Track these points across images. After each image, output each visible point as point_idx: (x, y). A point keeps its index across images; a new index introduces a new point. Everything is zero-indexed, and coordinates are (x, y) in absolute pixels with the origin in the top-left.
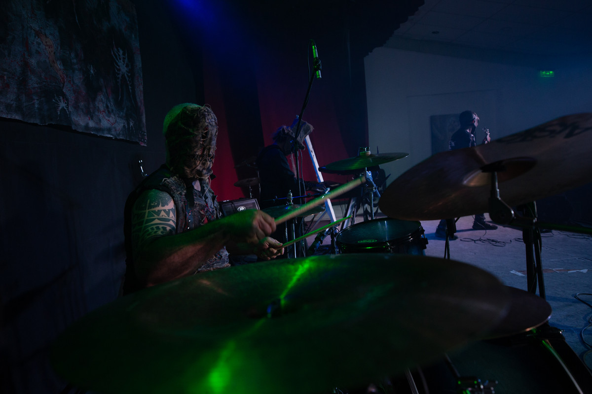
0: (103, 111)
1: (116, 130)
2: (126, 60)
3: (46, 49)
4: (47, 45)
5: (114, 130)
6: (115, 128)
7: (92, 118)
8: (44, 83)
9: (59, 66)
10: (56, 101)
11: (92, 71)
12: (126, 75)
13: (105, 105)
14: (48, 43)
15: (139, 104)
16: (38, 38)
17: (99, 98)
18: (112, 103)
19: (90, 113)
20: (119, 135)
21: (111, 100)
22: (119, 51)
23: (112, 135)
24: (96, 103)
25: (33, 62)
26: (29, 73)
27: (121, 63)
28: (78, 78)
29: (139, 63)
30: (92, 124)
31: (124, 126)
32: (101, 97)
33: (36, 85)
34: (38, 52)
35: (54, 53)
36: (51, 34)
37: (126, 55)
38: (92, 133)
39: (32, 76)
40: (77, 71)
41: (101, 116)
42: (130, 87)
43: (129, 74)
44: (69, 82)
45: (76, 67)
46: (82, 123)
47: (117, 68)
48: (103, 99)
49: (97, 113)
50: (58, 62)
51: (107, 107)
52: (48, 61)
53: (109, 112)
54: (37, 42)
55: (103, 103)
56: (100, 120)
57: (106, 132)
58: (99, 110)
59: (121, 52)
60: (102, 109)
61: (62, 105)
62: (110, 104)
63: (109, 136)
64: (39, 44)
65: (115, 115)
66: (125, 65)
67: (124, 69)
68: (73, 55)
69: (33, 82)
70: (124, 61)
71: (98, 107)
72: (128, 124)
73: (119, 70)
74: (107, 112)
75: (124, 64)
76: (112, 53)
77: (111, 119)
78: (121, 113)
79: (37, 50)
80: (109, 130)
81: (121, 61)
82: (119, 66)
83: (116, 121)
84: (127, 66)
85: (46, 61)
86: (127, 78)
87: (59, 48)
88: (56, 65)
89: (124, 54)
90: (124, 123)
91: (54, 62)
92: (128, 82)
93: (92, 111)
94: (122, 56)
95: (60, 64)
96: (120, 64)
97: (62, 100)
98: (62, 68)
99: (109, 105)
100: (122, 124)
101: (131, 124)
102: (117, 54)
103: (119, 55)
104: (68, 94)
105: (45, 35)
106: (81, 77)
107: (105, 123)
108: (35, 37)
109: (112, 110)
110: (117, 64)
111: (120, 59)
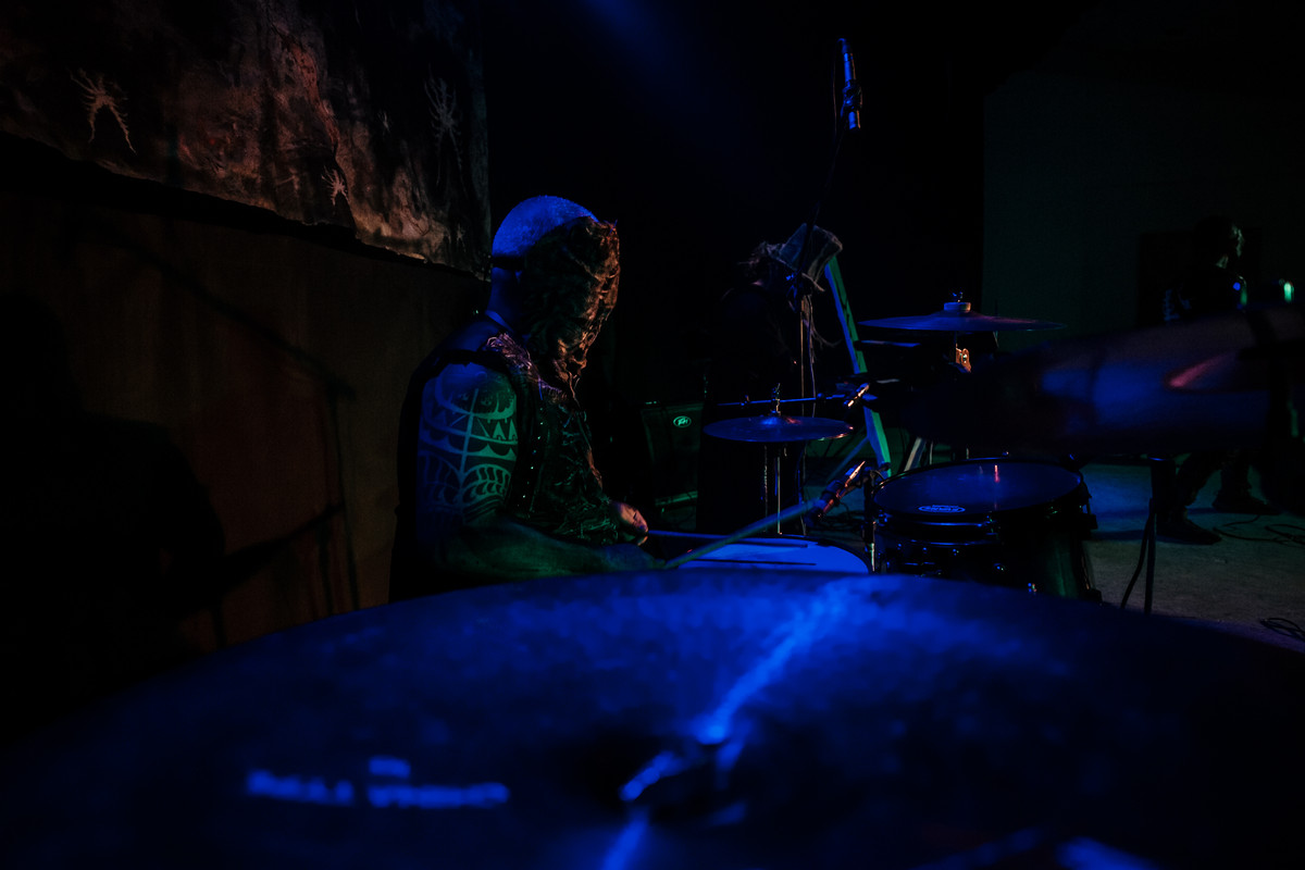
0: (406, 207)
1: (430, 246)
2: (454, 104)
3: (302, 73)
4: (305, 67)
5: (425, 246)
6: (428, 241)
7: (386, 219)
8: (304, 143)
9: (326, 110)
10: (327, 177)
11: (386, 125)
12: (452, 135)
13: (409, 194)
14: (306, 64)
15: (479, 195)
16: (289, 51)
17: (399, 179)
18: (423, 191)
19: (383, 209)
20: (435, 255)
21: (422, 185)
22: (438, 84)
23: (422, 254)
24: (394, 189)
25: (282, 98)
26: (278, 121)
27: (442, 110)
28: (361, 136)
29: (481, 112)
30: (386, 231)
31: (445, 239)
32: (402, 177)
33: (291, 146)
34: (289, 80)
35: (318, 83)
36: (311, 45)
37: (455, 93)
38: (387, 248)
39: (284, 128)
40: (358, 123)
41: (403, 215)
42: (459, 160)
43: (459, 133)
44: (346, 143)
45: (357, 113)
46: (370, 228)
47: (436, 120)
48: (407, 181)
49: (395, 210)
50: (325, 103)
51: (414, 196)
52: (306, 99)
53: (417, 208)
54: (287, 61)
55: (407, 189)
56: (401, 225)
57: (411, 248)
58: (399, 204)
59: (444, 87)
60: (404, 201)
61: (338, 187)
62: (420, 193)
63: (417, 256)
64: (290, 63)
65: (428, 216)
66: (451, 113)
67: (448, 122)
68: (350, 90)
69: (286, 139)
70: (449, 106)
71: (398, 197)
72: (454, 235)
73: (439, 123)
74: (413, 207)
75: (448, 112)
76: (426, 87)
77: (420, 223)
78: (441, 212)
79: (287, 77)
80: (417, 245)
81: (445, 106)
82: (439, 116)
83: (430, 227)
84: (454, 117)
85: (302, 99)
87: (326, 73)
88: (320, 107)
89: (449, 91)
90: (445, 233)
91: (317, 101)
92: (457, 150)
93: (386, 205)
94: (444, 95)
95: (328, 107)
96: (440, 111)
97: (337, 178)
98: (332, 114)
99: (418, 194)
100: (442, 235)
101: (460, 236)
102: (435, 91)
103: (440, 93)
104: (343, 166)
105: (301, 45)
106: (367, 134)
107: (411, 231)
108: (283, 49)
109: (424, 205)
110: (434, 110)
111: (441, 101)
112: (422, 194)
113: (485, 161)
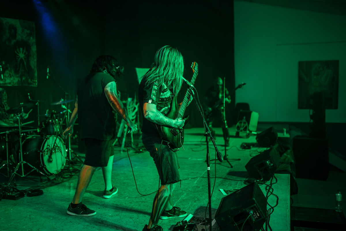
2: (25, 51)
6: (13, 82)
15: (33, 68)
17: (6, 72)
20: (15, 84)
21: (13, 71)
22: (20, 49)
23: (11, 85)
24: (5, 74)
29: (34, 49)
30: (2, 82)
31: (19, 81)
37: (25, 49)
38: (2, 85)
42: (25, 63)
43: (26, 57)
47: (18, 58)
48: (8, 72)
51: (10, 74)
53: (11, 76)
56: (6, 80)
57: (8, 84)
59: (21, 49)
60: (7, 76)
65: (14, 77)
66: (23, 53)
67: (22, 56)
72: (21, 79)
73: (19, 57)
74: (9, 76)
76: (15, 52)
77: (12, 79)
78: (18, 75)
80: (10, 83)
81: (21, 53)
83: (14, 79)
84: (25, 54)
86: (24, 59)
89: (23, 49)
90: (19, 79)
92: (24, 61)
94: (22, 51)
96: (20, 55)
99: (11, 74)
101: (24, 79)
102: (18, 51)
107: (8, 81)
109: (13, 75)
110: (18, 55)
111: (20, 52)
112: (13, 73)
113: (35, 60)
